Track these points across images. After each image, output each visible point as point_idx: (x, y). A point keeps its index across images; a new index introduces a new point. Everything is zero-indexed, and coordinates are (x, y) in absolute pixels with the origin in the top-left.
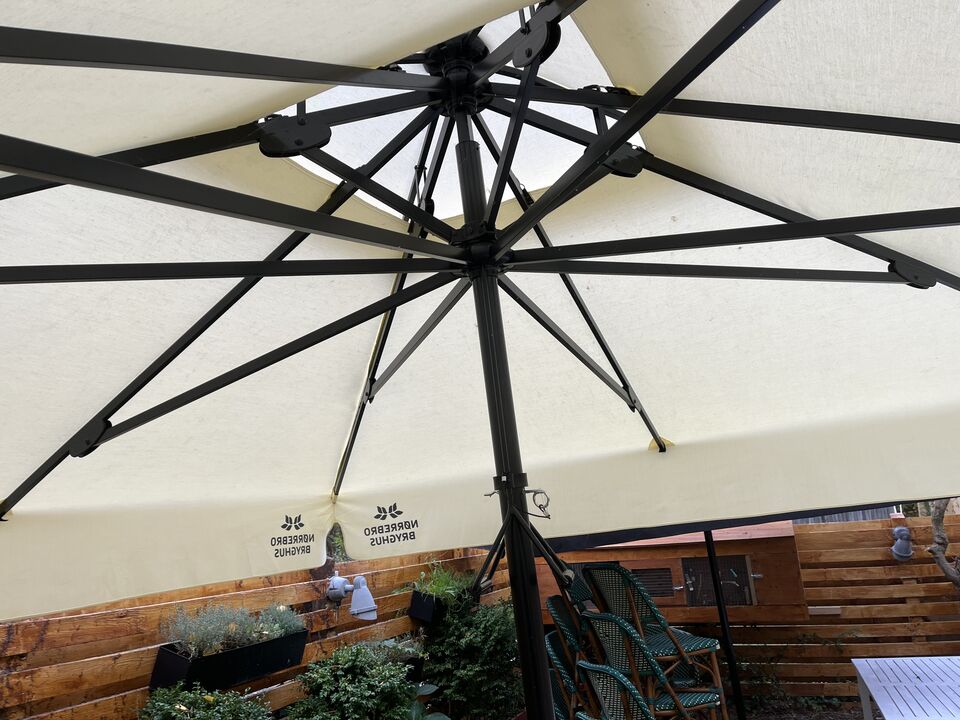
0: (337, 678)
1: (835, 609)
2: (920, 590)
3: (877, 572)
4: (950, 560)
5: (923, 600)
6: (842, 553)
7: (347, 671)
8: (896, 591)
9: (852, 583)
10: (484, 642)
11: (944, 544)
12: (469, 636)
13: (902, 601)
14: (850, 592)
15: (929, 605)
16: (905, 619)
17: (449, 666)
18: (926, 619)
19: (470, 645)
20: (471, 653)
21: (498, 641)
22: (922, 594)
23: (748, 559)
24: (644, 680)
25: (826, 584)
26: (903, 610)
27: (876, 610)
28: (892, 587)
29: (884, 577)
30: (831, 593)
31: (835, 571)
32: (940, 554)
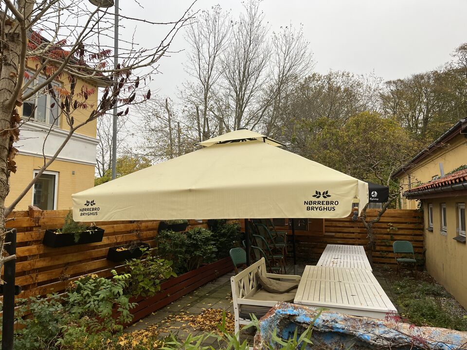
0: (195, 234)
1: (333, 234)
2: (359, 230)
3: (347, 224)
4: (366, 222)
5: (359, 233)
7: (197, 233)
8: (352, 230)
9: (340, 227)
10: (228, 232)
11: (365, 217)
12: (223, 231)
13: (353, 233)
14: (338, 229)
15: (360, 235)
16: (354, 238)
17: (218, 238)
18: (359, 239)
19: (224, 233)
20: (223, 235)
21: (231, 233)
22: (359, 231)
24: (268, 239)
25: (331, 226)
26: (353, 236)
27: (345, 235)
28: (351, 229)
29: (349, 225)
30: (332, 229)
32: (364, 220)
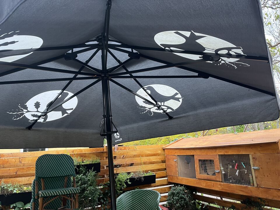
23: (251, 157)
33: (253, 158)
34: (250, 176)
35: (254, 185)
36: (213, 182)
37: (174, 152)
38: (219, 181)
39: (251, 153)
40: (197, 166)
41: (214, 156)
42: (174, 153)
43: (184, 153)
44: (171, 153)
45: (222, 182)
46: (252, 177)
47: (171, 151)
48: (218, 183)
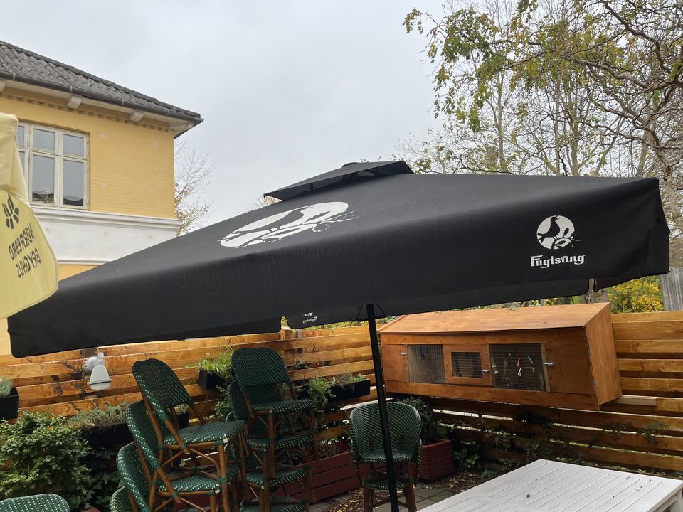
1: (652, 400)
6: (662, 344)
14: (667, 383)
23: (543, 347)
25: (642, 374)
30: (648, 383)
31: (653, 362)
33: (547, 350)
34: (541, 377)
35: (545, 390)
36: (477, 388)
37: (400, 340)
38: (489, 387)
39: (543, 343)
40: (449, 362)
41: (482, 347)
42: (402, 342)
43: (422, 341)
44: (395, 340)
45: (493, 387)
46: (544, 378)
47: (394, 337)
48: (487, 389)
